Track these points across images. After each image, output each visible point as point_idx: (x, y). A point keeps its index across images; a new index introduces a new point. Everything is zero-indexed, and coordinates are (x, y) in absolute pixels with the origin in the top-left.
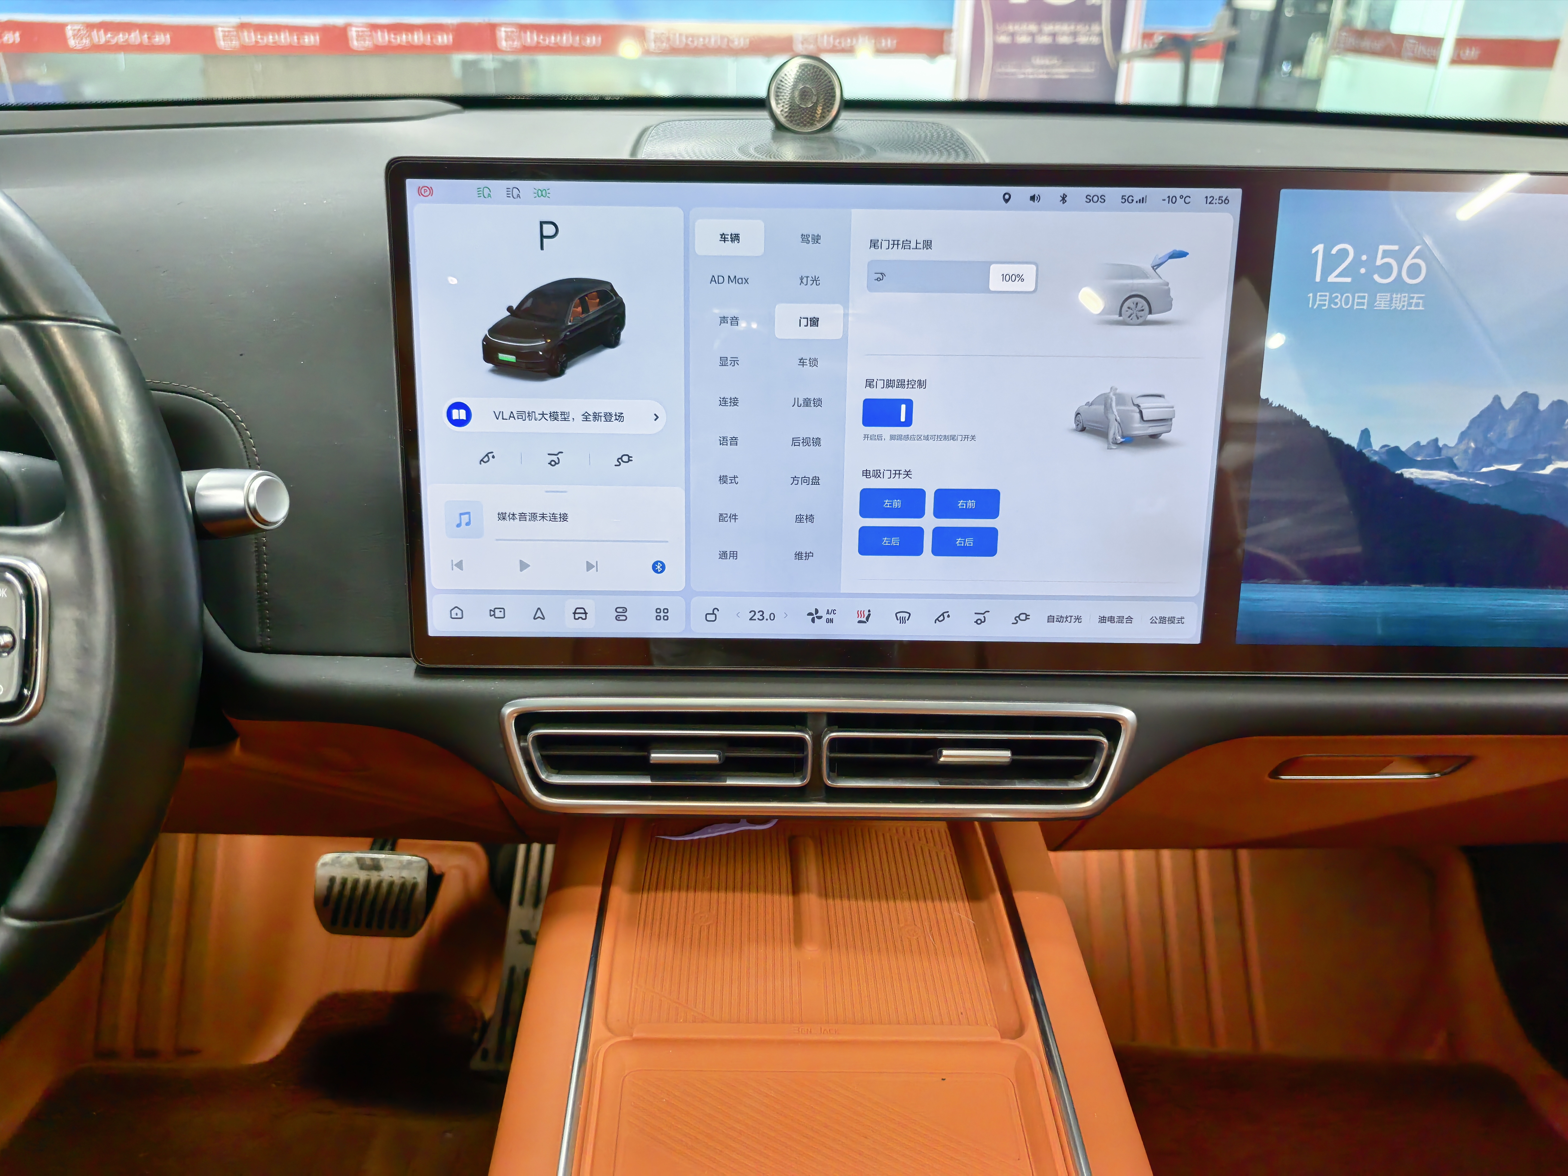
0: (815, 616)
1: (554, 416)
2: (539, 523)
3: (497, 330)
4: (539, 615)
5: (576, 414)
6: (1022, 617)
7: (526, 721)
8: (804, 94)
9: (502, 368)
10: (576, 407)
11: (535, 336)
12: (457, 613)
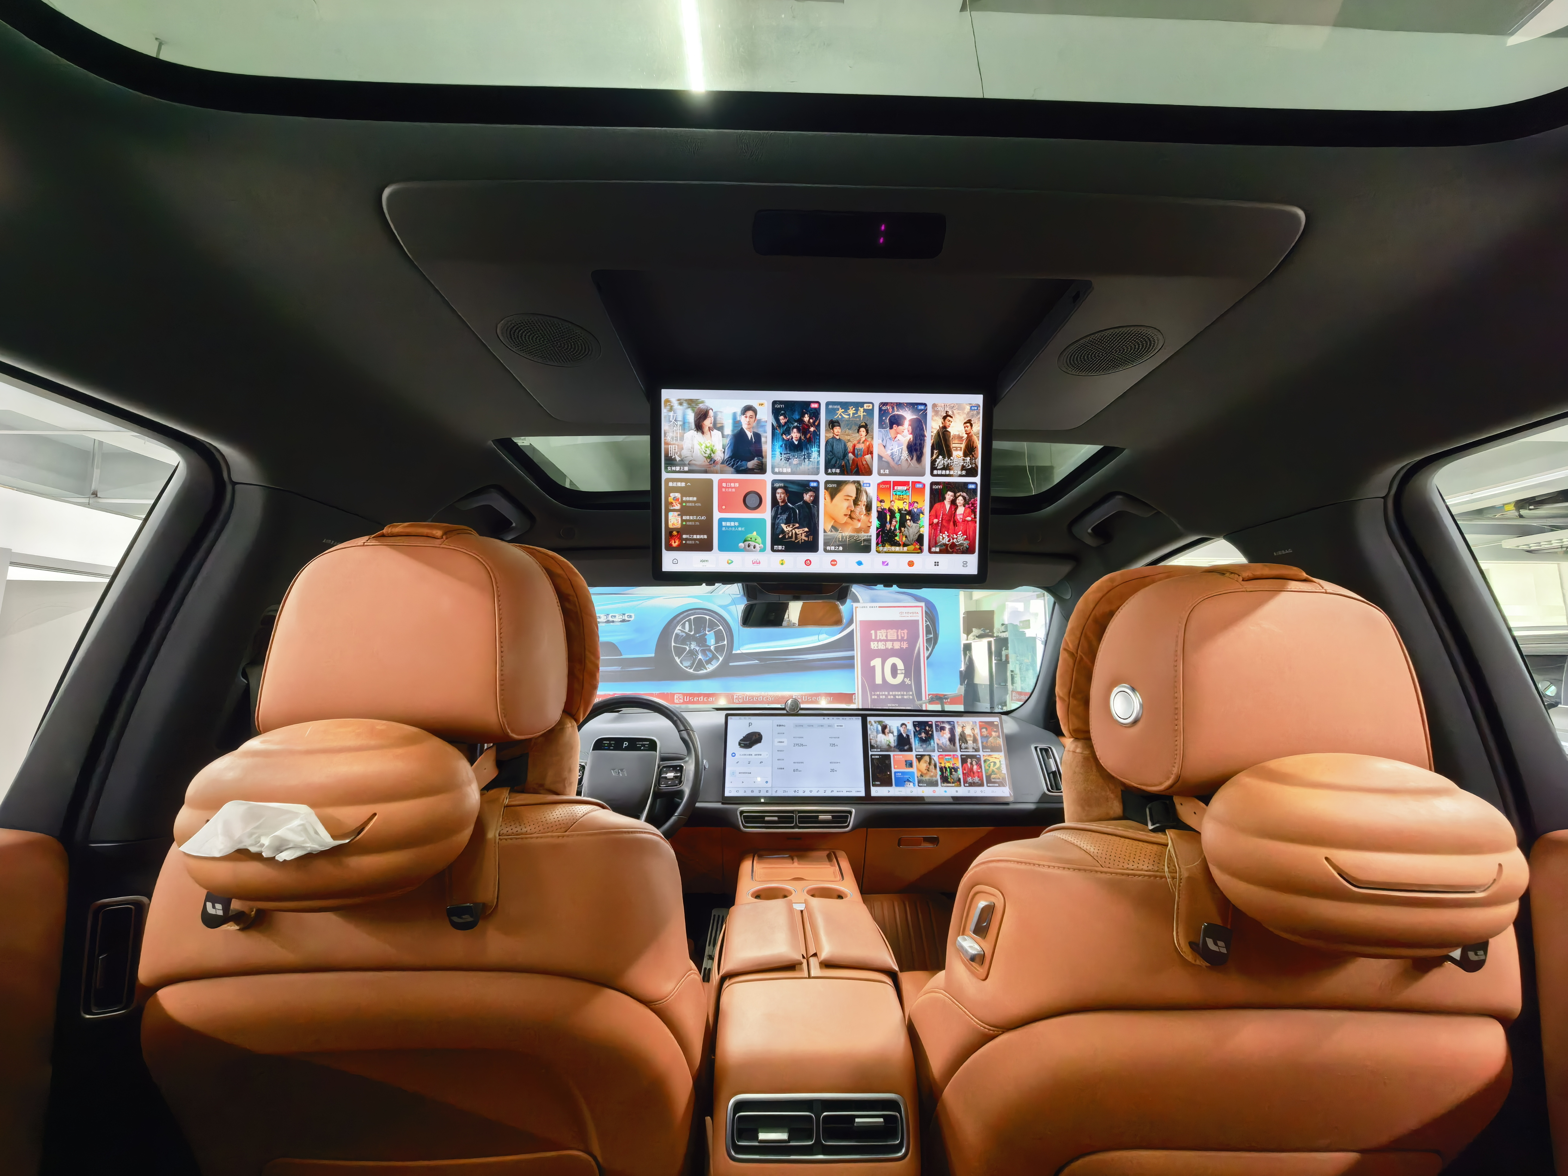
0: (795, 791)
1: (750, 755)
2: (746, 774)
3: (741, 740)
4: (745, 792)
5: (753, 755)
6: (832, 791)
7: (742, 812)
8: (792, 706)
9: (741, 747)
10: (753, 753)
11: (747, 741)
12: (730, 792)
